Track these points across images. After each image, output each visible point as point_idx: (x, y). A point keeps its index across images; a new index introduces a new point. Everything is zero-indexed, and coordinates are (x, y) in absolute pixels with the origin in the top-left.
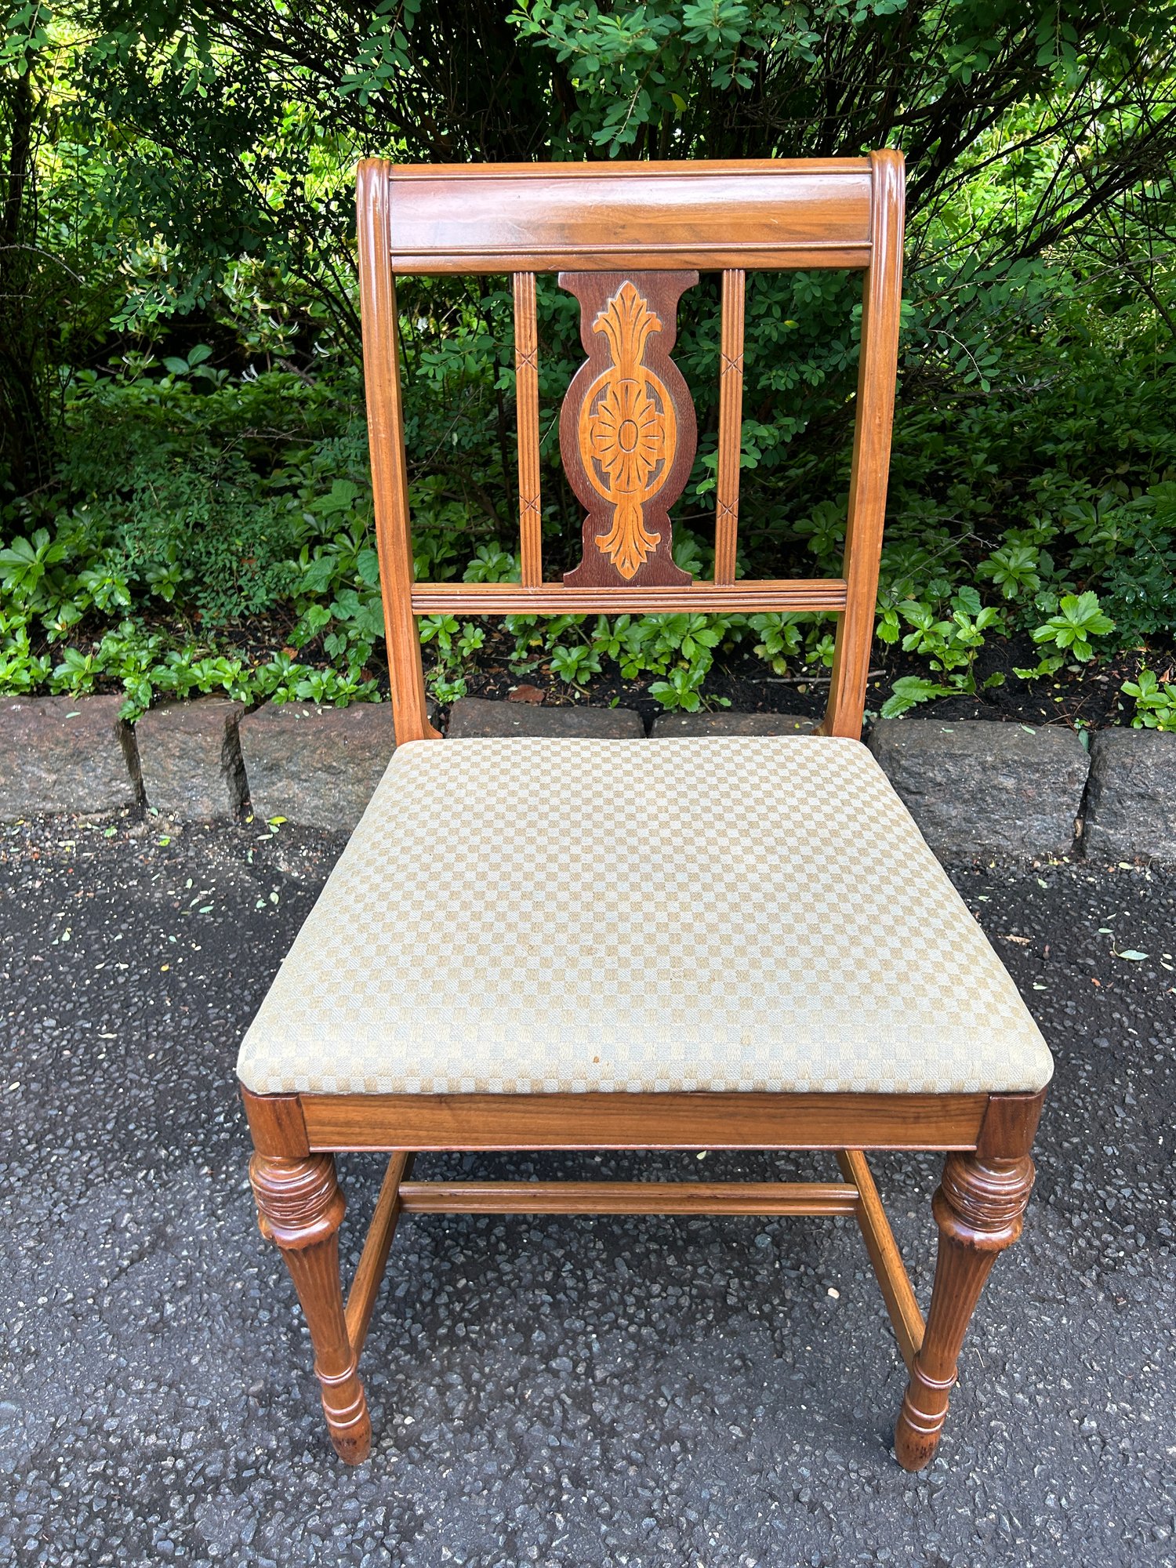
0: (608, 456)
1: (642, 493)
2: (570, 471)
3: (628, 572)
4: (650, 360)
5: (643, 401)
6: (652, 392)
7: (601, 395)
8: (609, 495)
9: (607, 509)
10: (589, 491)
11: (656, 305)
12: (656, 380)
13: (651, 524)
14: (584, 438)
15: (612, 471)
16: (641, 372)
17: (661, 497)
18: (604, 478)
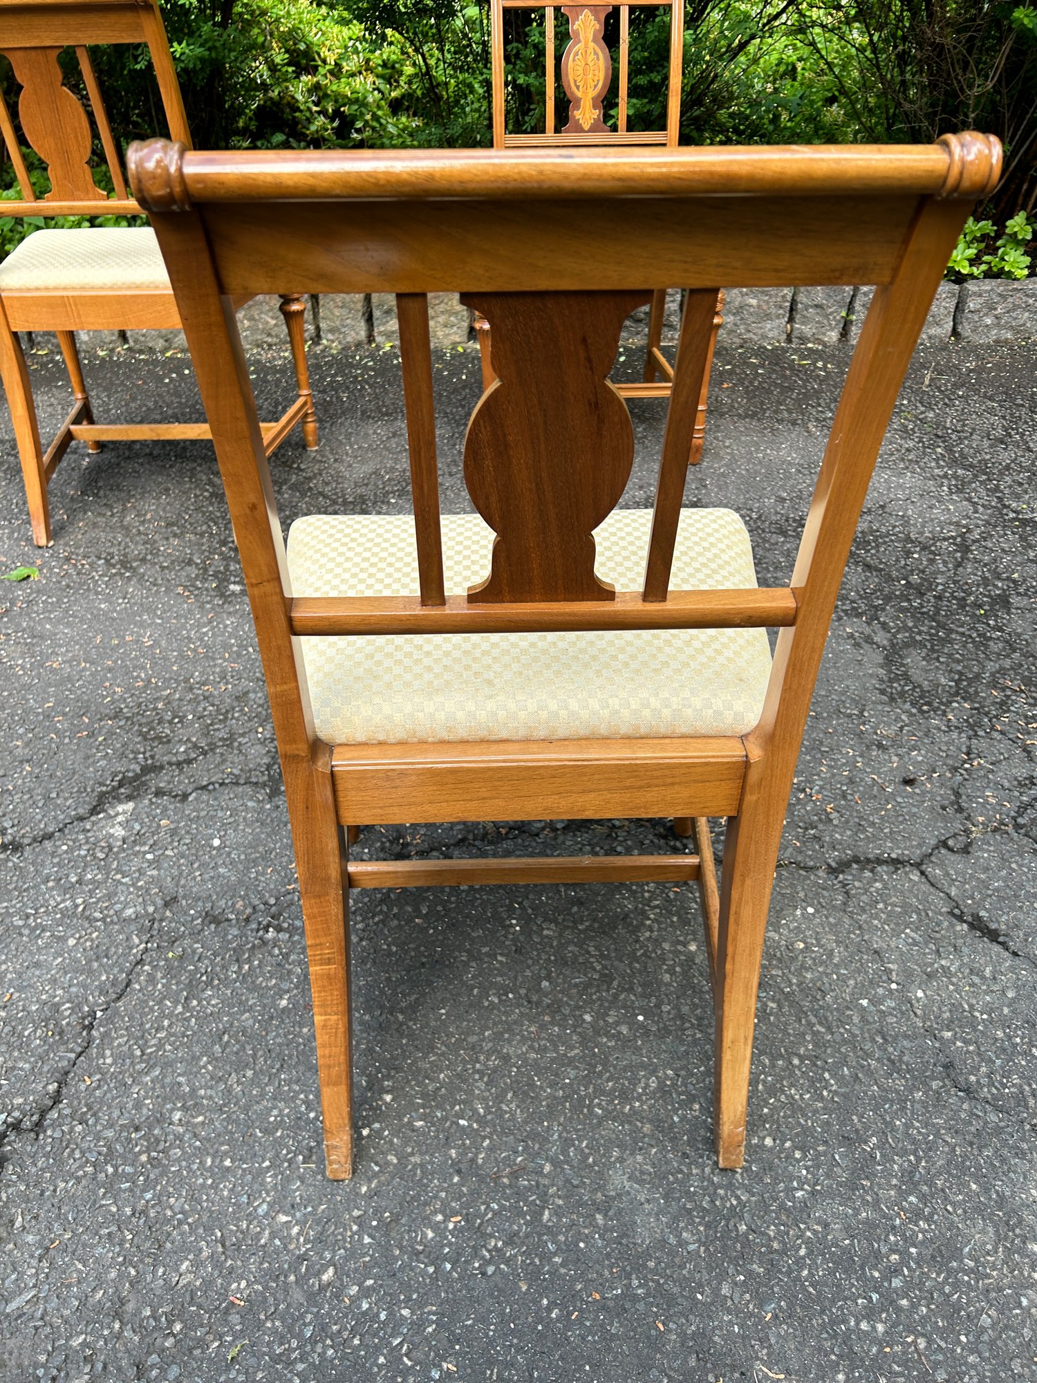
0: (579, 79)
1: (592, 93)
2: (565, 84)
3: (586, 127)
4: (594, 40)
5: (592, 56)
6: (596, 53)
7: (577, 54)
8: (579, 94)
9: (578, 100)
10: (572, 93)
11: (597, 19)
12: (597, 49)
13: (595, 107)
14: (570, 71)
15: (581, 84)
16: (592, 45)
17: (599, 95)
18: (578, 87)
